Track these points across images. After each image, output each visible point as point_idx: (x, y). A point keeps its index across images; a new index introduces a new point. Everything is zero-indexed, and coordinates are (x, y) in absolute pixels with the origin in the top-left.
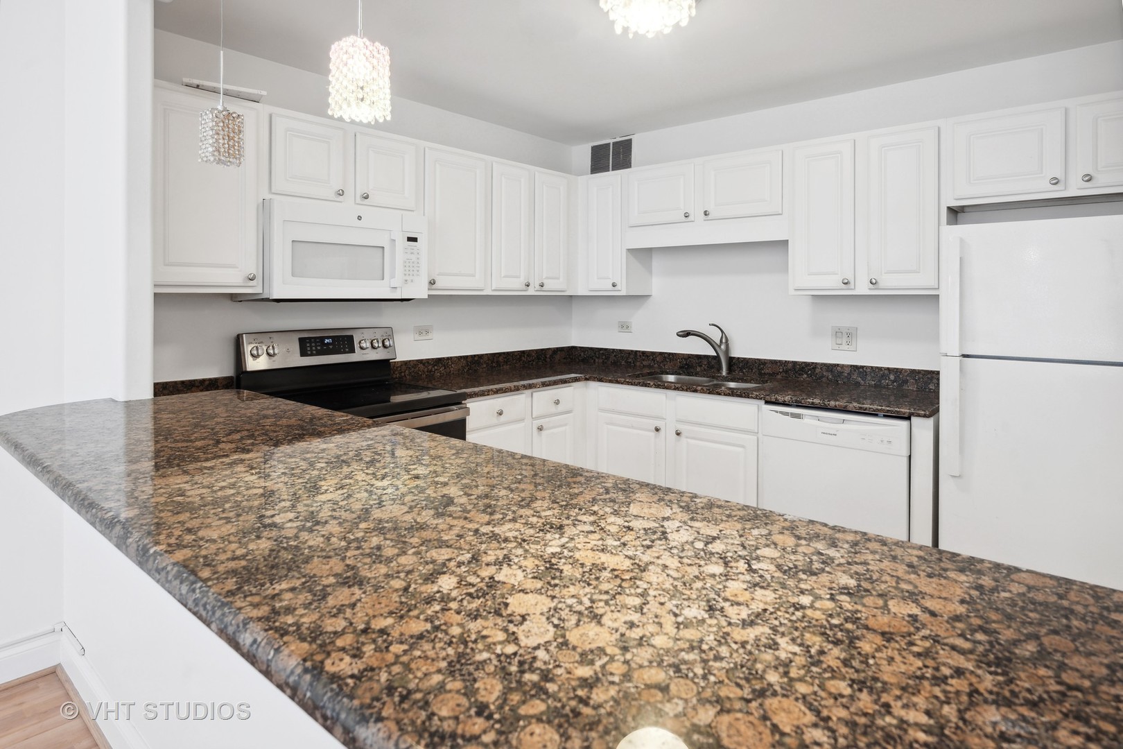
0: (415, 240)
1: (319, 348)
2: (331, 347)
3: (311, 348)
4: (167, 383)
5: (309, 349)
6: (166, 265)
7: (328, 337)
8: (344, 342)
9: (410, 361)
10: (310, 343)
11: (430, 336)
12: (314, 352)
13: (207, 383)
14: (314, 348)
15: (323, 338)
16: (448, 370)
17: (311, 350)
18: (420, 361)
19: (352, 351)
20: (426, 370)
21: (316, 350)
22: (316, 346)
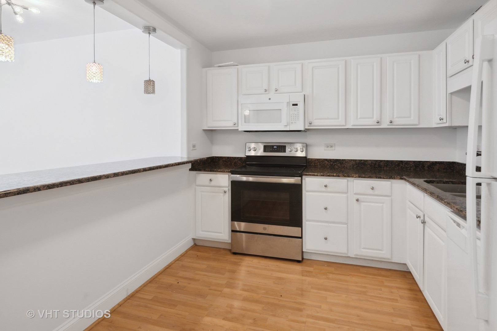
0: (296, 105)
1: (271, 150)
2: (276, 149)
3: (268, 149)
4: (228, 157)
5: (267, 149)
6: (213, 121)
7: (275, 146)
8: (282, 148)
9: (320, 159)
10: (268, 147)
11: (333, 148)
12: (269, 151)
13: (239, 158)
14: (269, 149)
15: (273, 146)
16: (343, 165)
17: (268, 150)
18: (326, 160)
19: (285, 151)
20: (329, 164)
21: (270, 150)
22: (270, 149)
